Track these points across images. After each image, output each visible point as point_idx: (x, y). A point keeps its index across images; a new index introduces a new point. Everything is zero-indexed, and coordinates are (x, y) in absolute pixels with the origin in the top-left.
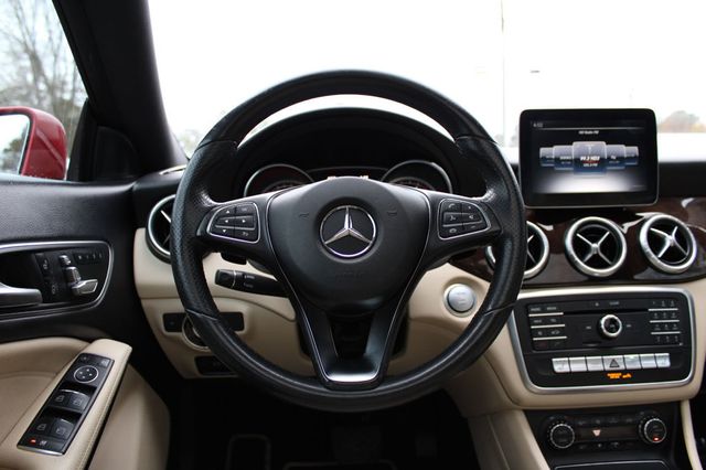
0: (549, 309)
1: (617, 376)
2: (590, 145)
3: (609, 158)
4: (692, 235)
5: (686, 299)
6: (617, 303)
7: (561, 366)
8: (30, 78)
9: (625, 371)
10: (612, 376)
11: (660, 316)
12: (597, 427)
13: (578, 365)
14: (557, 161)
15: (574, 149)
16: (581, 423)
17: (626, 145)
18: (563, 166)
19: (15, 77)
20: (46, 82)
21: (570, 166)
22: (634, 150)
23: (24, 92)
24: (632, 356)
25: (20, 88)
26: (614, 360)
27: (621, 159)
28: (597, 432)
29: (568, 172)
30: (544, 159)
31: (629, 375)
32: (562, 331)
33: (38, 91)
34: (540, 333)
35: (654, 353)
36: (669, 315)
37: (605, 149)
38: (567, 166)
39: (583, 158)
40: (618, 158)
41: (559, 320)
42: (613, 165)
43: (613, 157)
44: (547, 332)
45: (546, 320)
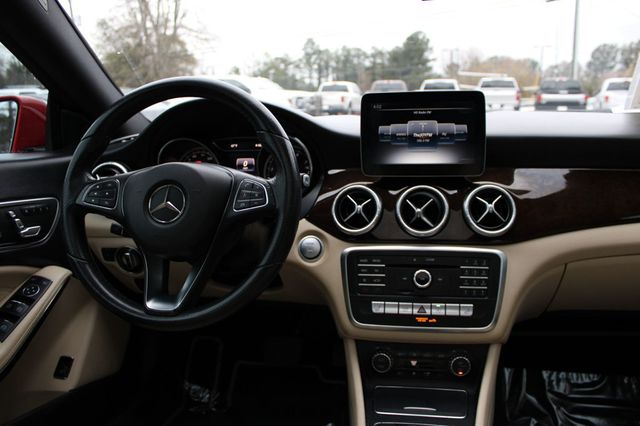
0: (374, 261)
1: (424, 320)
2: (423, 124)
3: (440, 135)
4: (513, 204)
5: (499, 259)
6: (433, 260)
7: (378, 307)
8: (139, 17)
9: (431, 317)
10: (420, 320)
11: (471, 272)
12: (414, 359)
13: (391, 309)
14: (394, 137)
15: (409, 127)
16: (400, 354)
17: (456, 124)
18: (398, 141)
19: (127, 17)
20: (152, 20)
21: (405, 141)
22: (464, 128)
23: (134, 30)
24: (438, 305)
25: (131, 27)
26: (422, 307)
27: (451, 136)
28: (414, 363)
29: (402, 146)
30: (382, 135)
31: (434, 320)
32: (382, 280)
33: (146, 29)
34: (364, 280)
35: (460, 303)
36: (480, 272)
37: (437, 126)
38: (402, 141)
39: (416, 135)
40: (448, 135)
41: (381, 270)
42: (443, 141)
43: (444, 134)
44: (370, 280)
45: (371, 270)
